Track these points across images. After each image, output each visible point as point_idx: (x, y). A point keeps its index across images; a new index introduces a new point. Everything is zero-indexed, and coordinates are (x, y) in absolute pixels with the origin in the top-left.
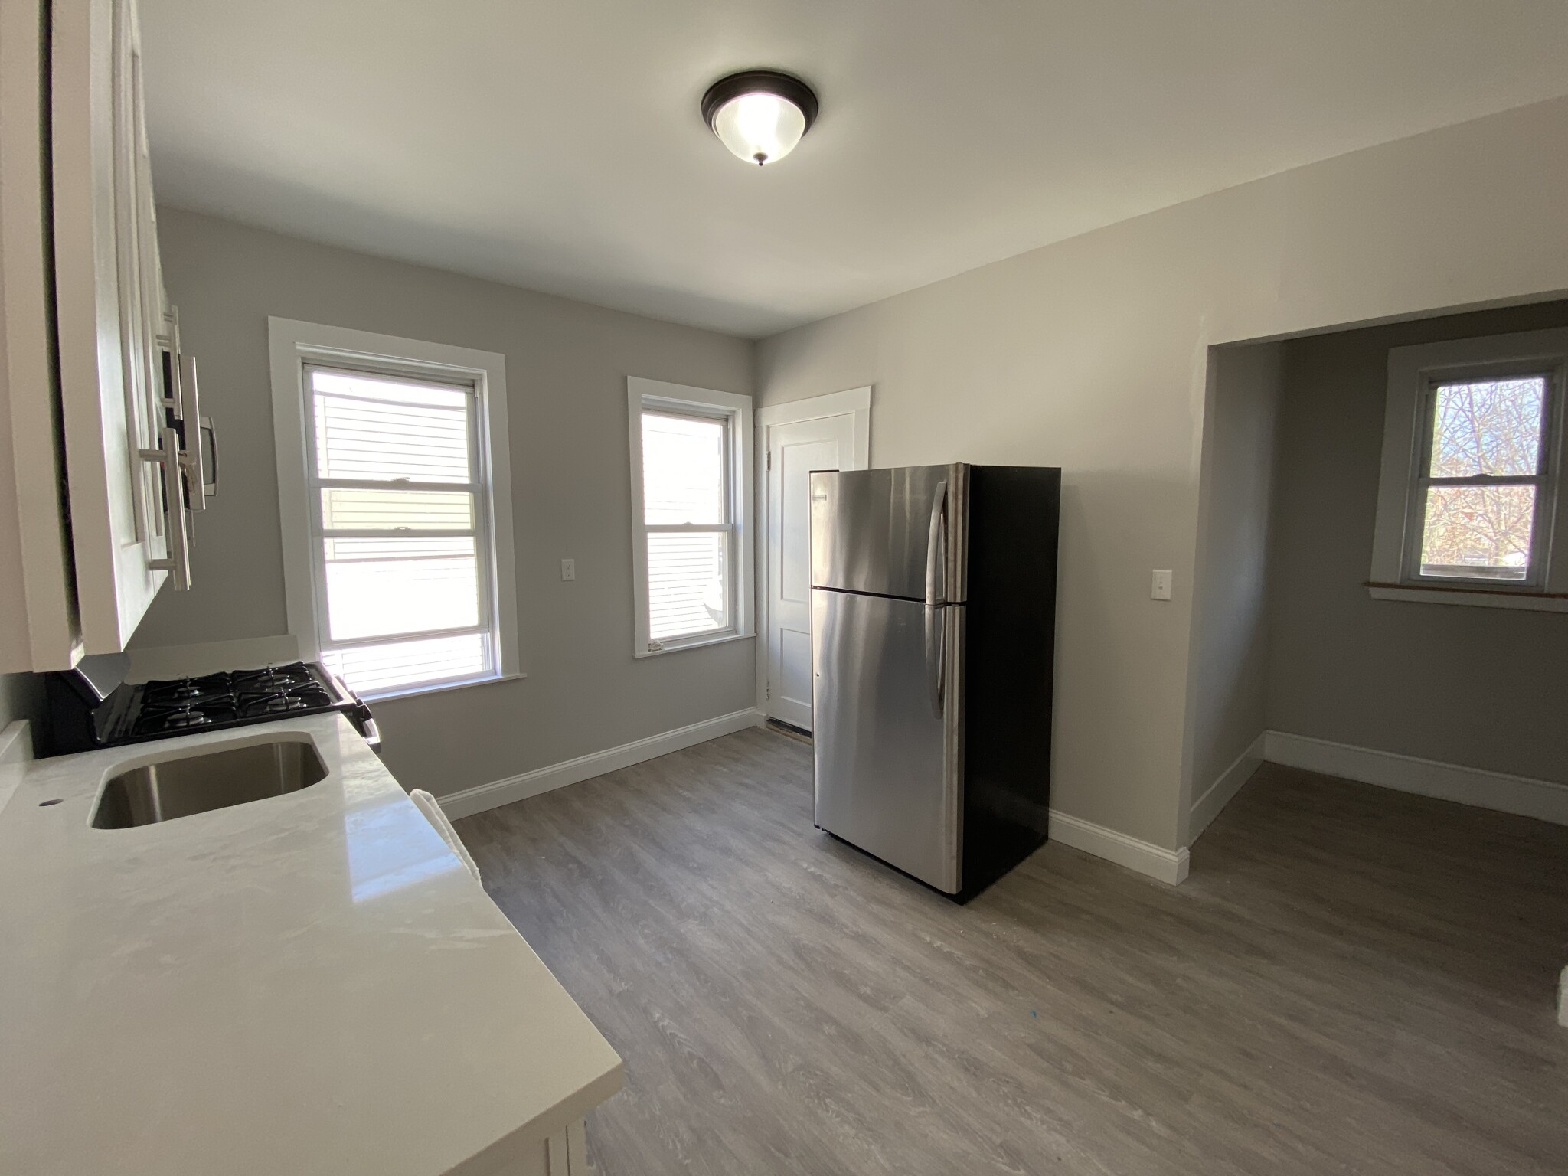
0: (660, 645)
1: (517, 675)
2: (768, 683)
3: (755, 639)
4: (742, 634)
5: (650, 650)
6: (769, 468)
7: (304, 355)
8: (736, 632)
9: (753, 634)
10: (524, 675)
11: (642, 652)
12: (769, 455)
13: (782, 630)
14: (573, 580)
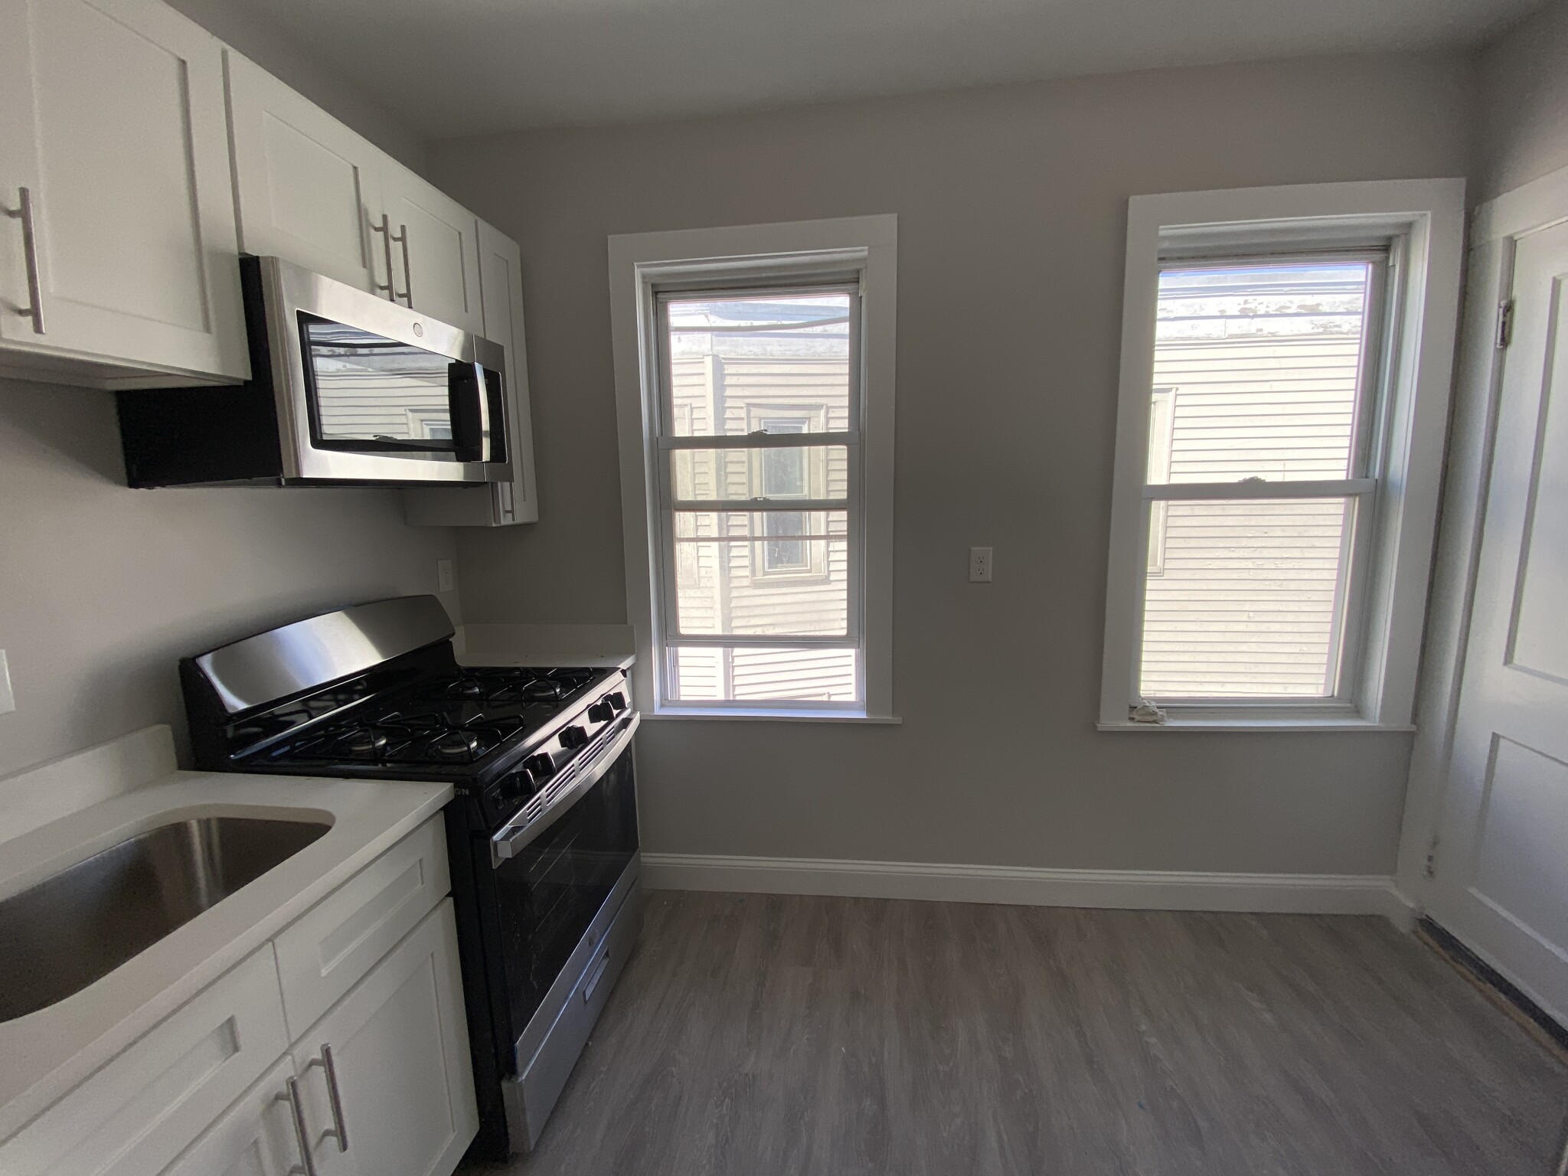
0: (1155, 714)
1: (887, 718)
2: (1435, 843)
3: (1410, 736)
4: (1373, 719)
5: (1132, 719)
6: (1505, 341)
7: (654, 281)
8: (1358, 711)
9: (1406, 725)
10: (898, 720)
11: (1113, 720)
12: (1509, 309)
13: (1496, 738)
14: (989, 582)
